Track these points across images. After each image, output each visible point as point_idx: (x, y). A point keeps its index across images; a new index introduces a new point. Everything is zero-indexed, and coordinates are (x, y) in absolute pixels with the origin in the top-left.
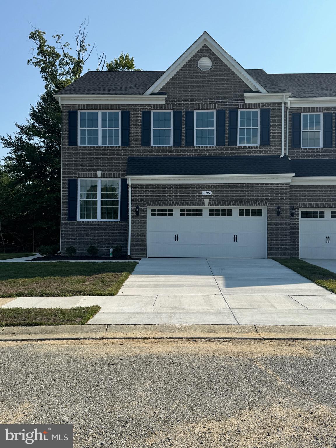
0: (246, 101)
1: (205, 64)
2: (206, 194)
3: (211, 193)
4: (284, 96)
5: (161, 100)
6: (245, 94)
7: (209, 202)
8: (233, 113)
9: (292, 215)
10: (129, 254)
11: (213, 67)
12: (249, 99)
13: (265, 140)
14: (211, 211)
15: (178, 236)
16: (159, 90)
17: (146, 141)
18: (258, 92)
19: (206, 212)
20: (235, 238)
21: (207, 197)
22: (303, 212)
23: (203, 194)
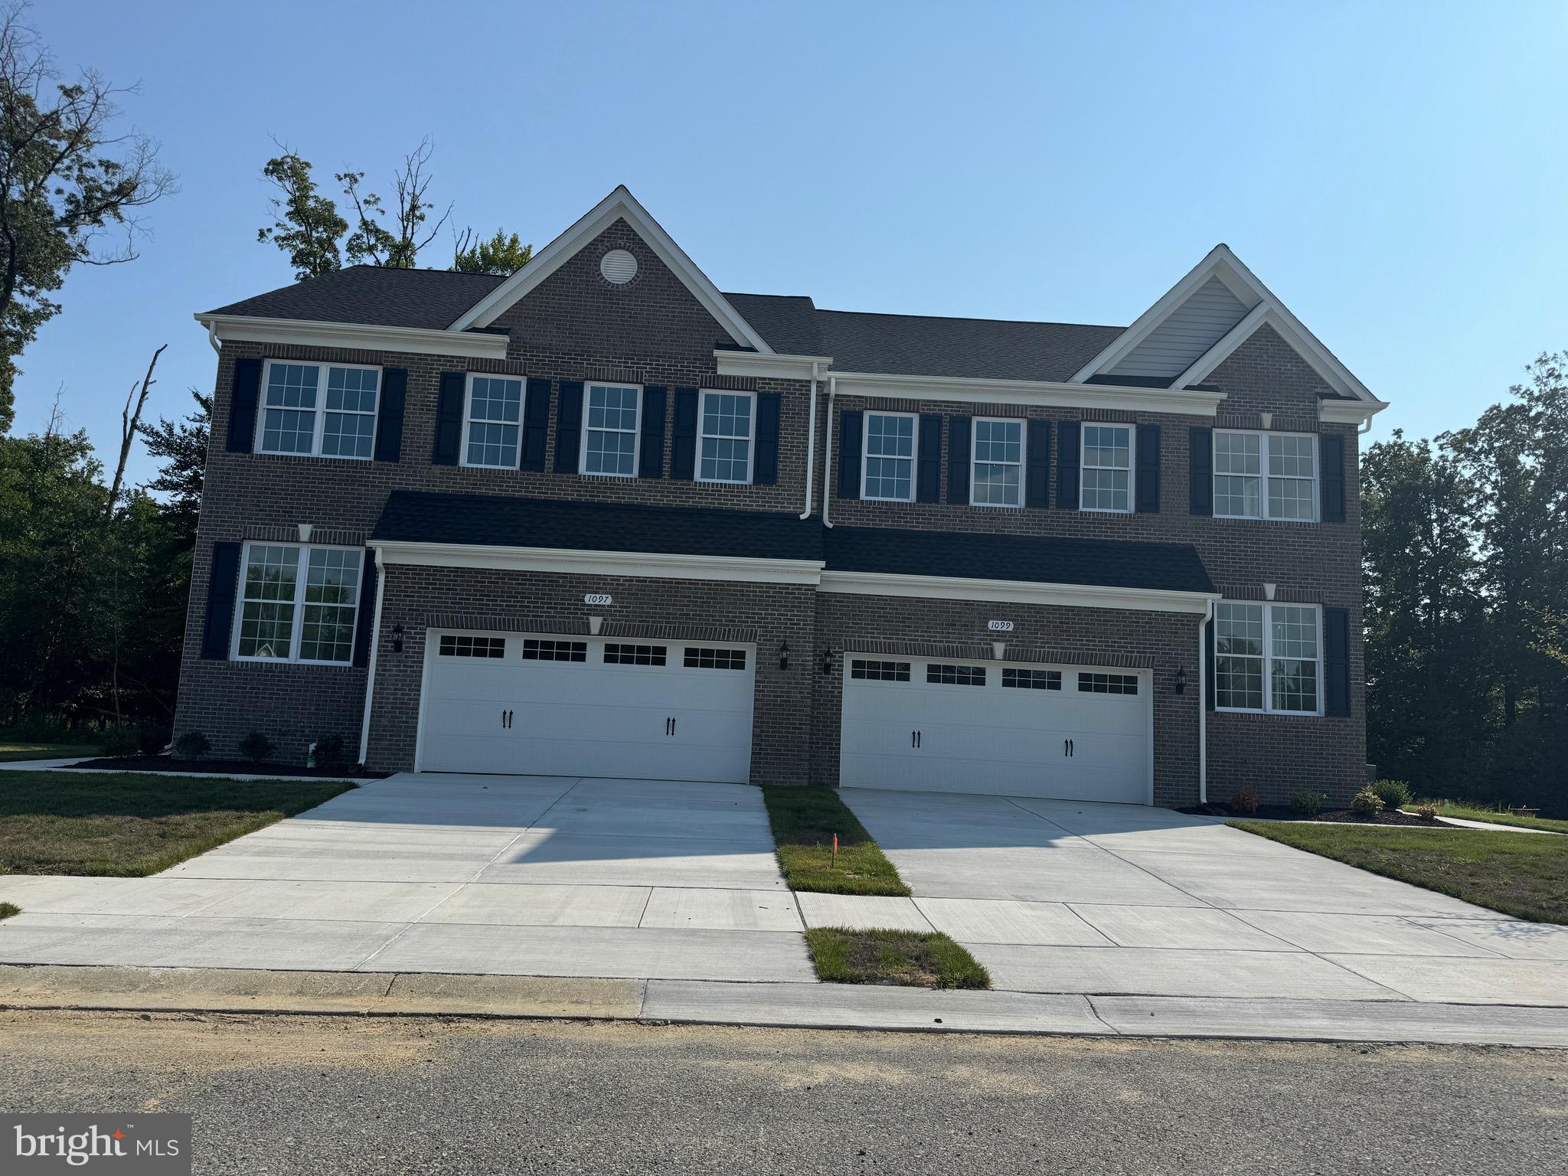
0: (722, 371)
1: (618, 267)
2: (596, 603)
3: (609, 601)
4: (815, 365)
5: (496, 349)
6: (716, 353)
7: (602, 624)
8: (687, 400)
9: (827, 669)
10: (362, 761)
11: (638, 277)
12: (728, 364)
13: (766, 472)
14: (609, 648)
15: (511, 713)
16: (492, 323)
17: (445, 451)
18: (752, 349)
19: (595, 651)
20: (671, 724)
21: (597, 610)
22: (856, 664)
23: (587, 602)
